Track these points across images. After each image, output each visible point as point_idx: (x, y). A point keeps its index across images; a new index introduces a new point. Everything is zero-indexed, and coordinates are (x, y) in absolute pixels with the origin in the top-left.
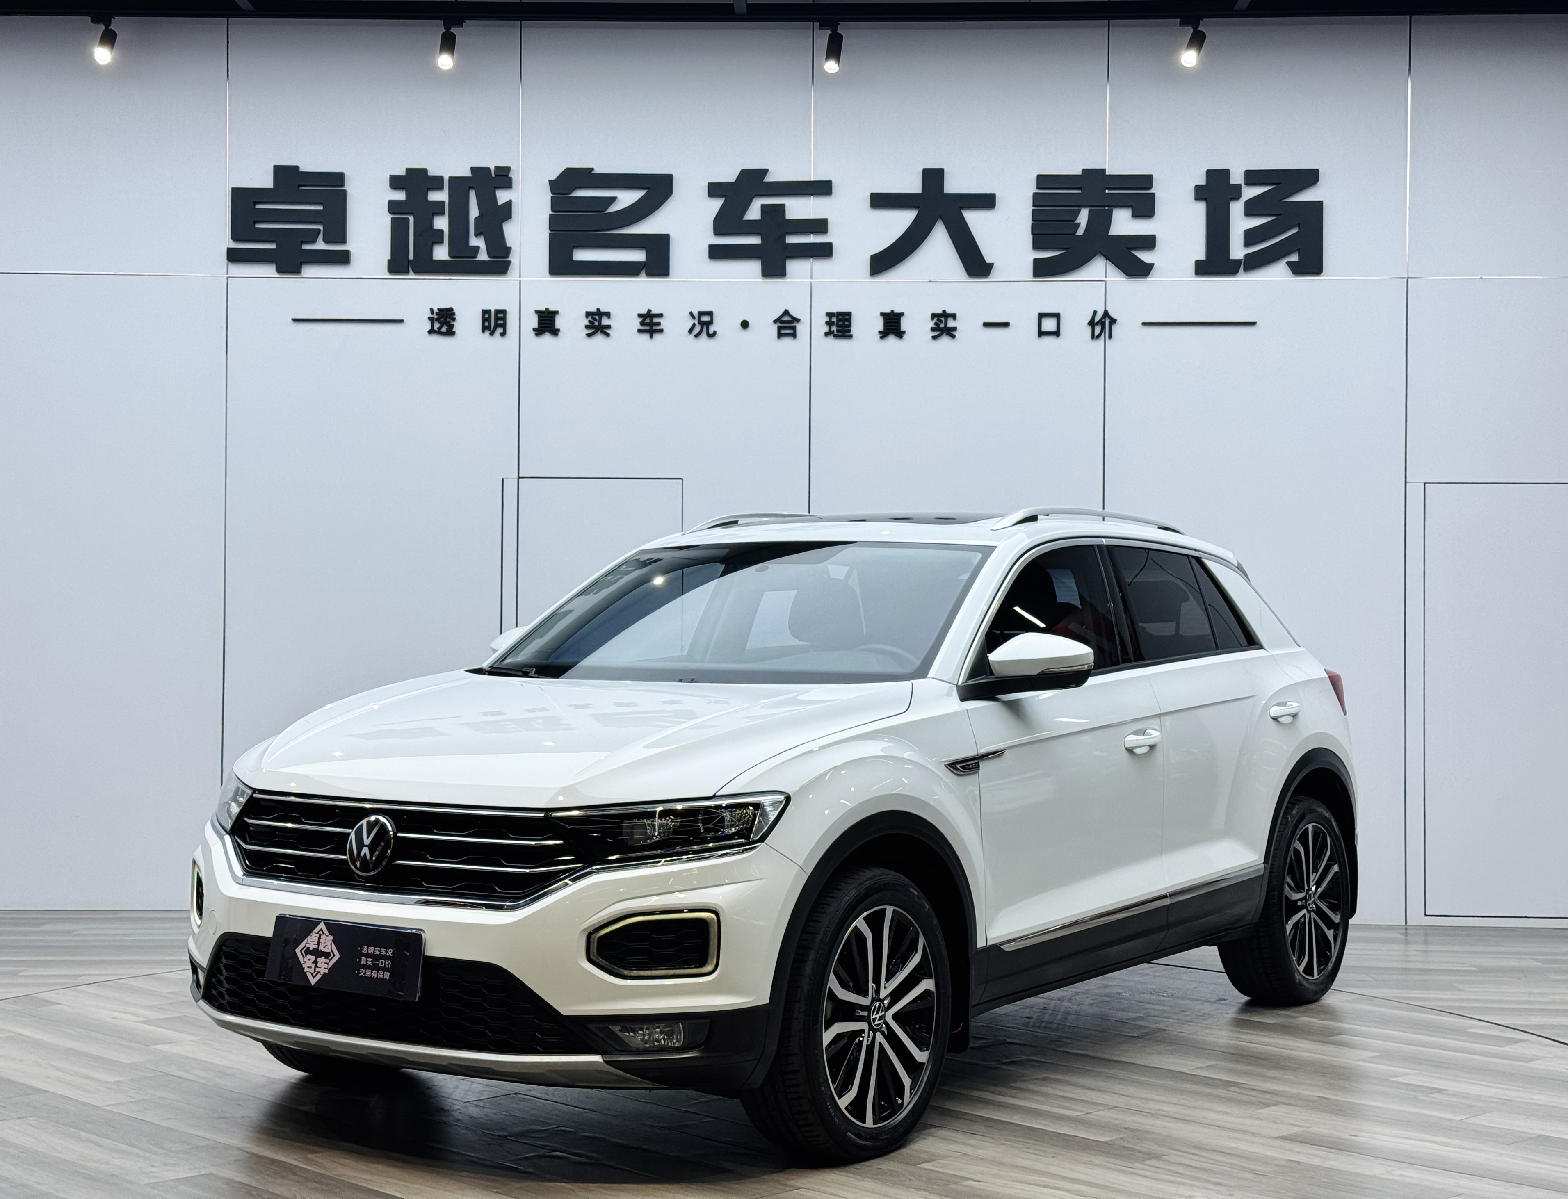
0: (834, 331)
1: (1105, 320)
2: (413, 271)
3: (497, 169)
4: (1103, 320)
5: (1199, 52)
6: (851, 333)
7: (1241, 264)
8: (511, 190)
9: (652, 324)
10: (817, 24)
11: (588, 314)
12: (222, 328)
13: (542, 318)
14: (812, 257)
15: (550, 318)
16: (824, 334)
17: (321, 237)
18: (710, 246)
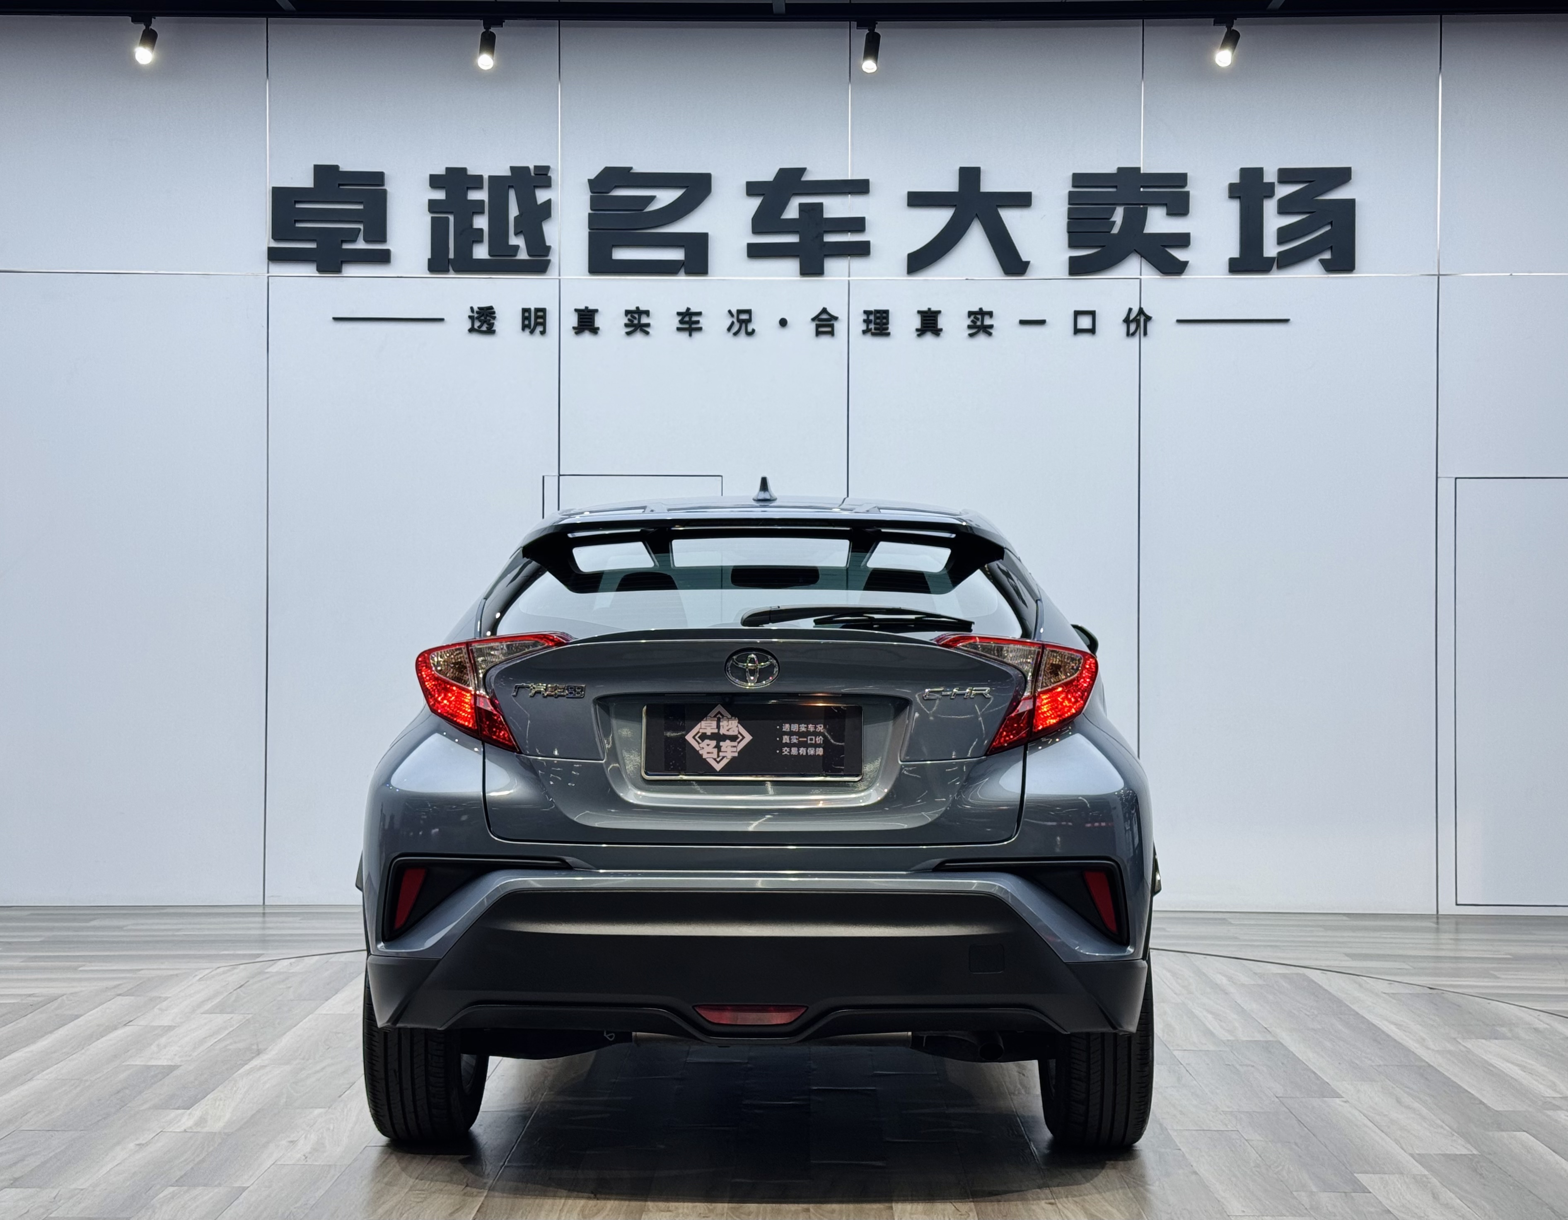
0: (871, 329)
1: (1140, 317)
2: (453, 270)
3: (536, 168)
4: (1138, 318)
5: (1233, 51)
6: (889, 331)
7: (1274, 261)
8: (550, 189)
9: (692, 323)
10: (854, 24)
11: (627, 312)
12: (263, 326)
13: (582, 317)
14: (849, 255)
15: (590, 317)
16: (861, 332)
17: (361, 236)
18: (748, 244)
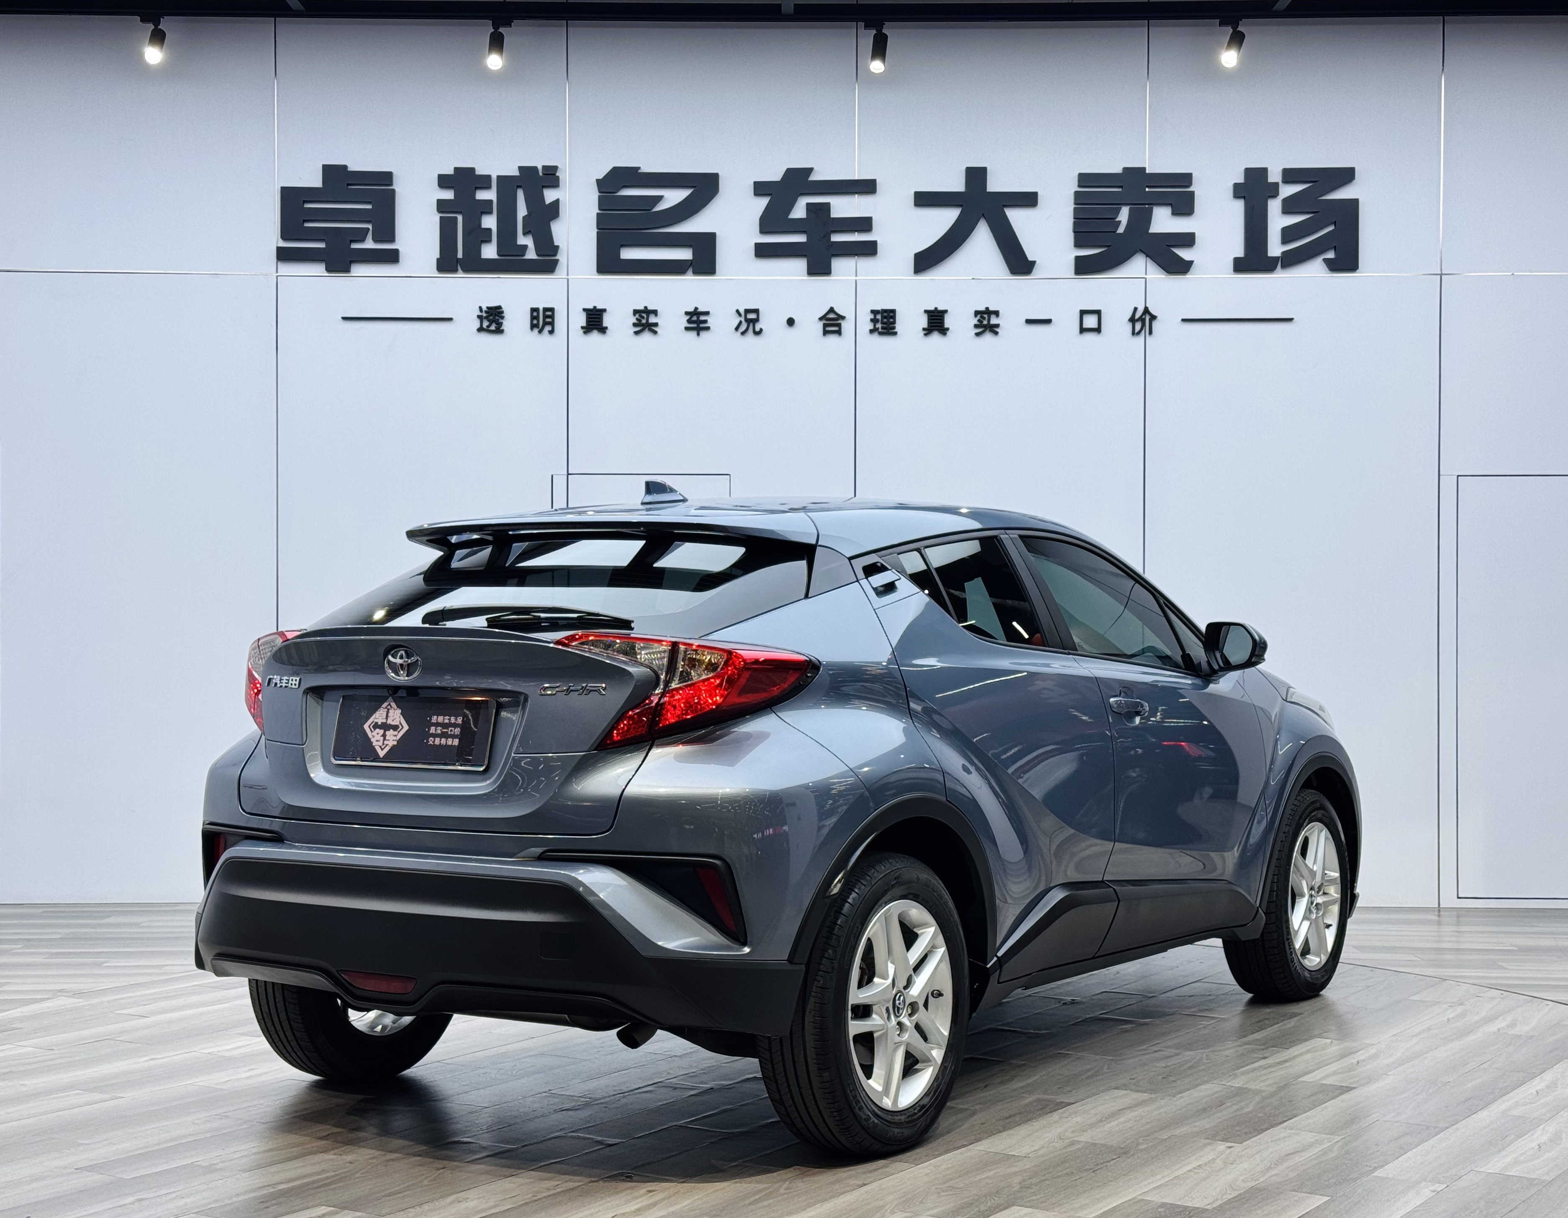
0: (878, 328)
1: (1145, 316)
2: (462, 270)
3: (544, 168)
5: (1239, 52)
6: (896, 331)
7: (1278, 260)
8: (558, 188)
9: (699, 322)
10: (862, 24)
11: (635, 312)
12: (272, 327)
13: (590, 316)
14: (856, 255)
15: (598, 316)
16: (869, 332)
17: (370, 236)
18: (756, 244)
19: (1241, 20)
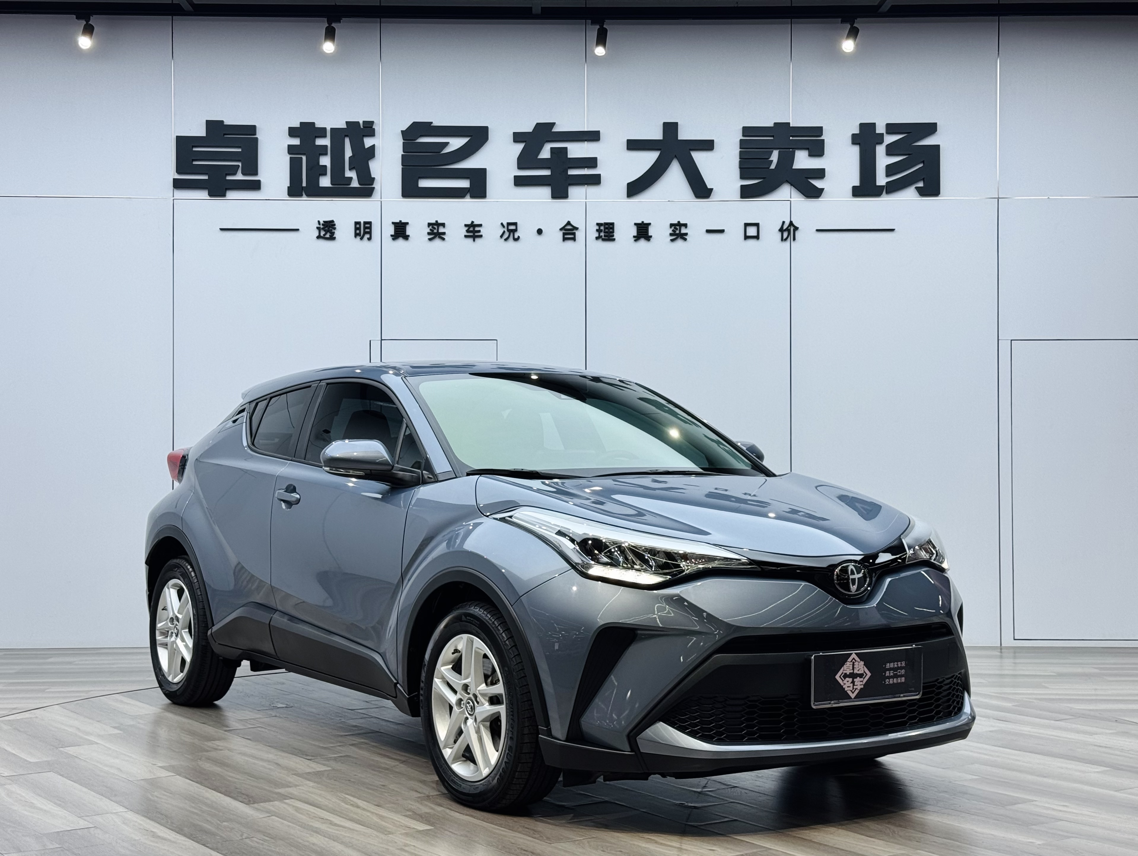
0: (602, 236)
1: (791, 228)
2: (306, 195)
3: (364, 122)
5: (855, 41)
6: (614, 237)
7: (884, 189)
8: (374, 137)
9: (474, 232)
10: (589, 22)
11: (430, 224)
12: (169, 235)
14: (586, 184)
15: (403, 228)
16: (595, 239)
17: (240, 171)
18: (515, 176)
19: (856, 19)
